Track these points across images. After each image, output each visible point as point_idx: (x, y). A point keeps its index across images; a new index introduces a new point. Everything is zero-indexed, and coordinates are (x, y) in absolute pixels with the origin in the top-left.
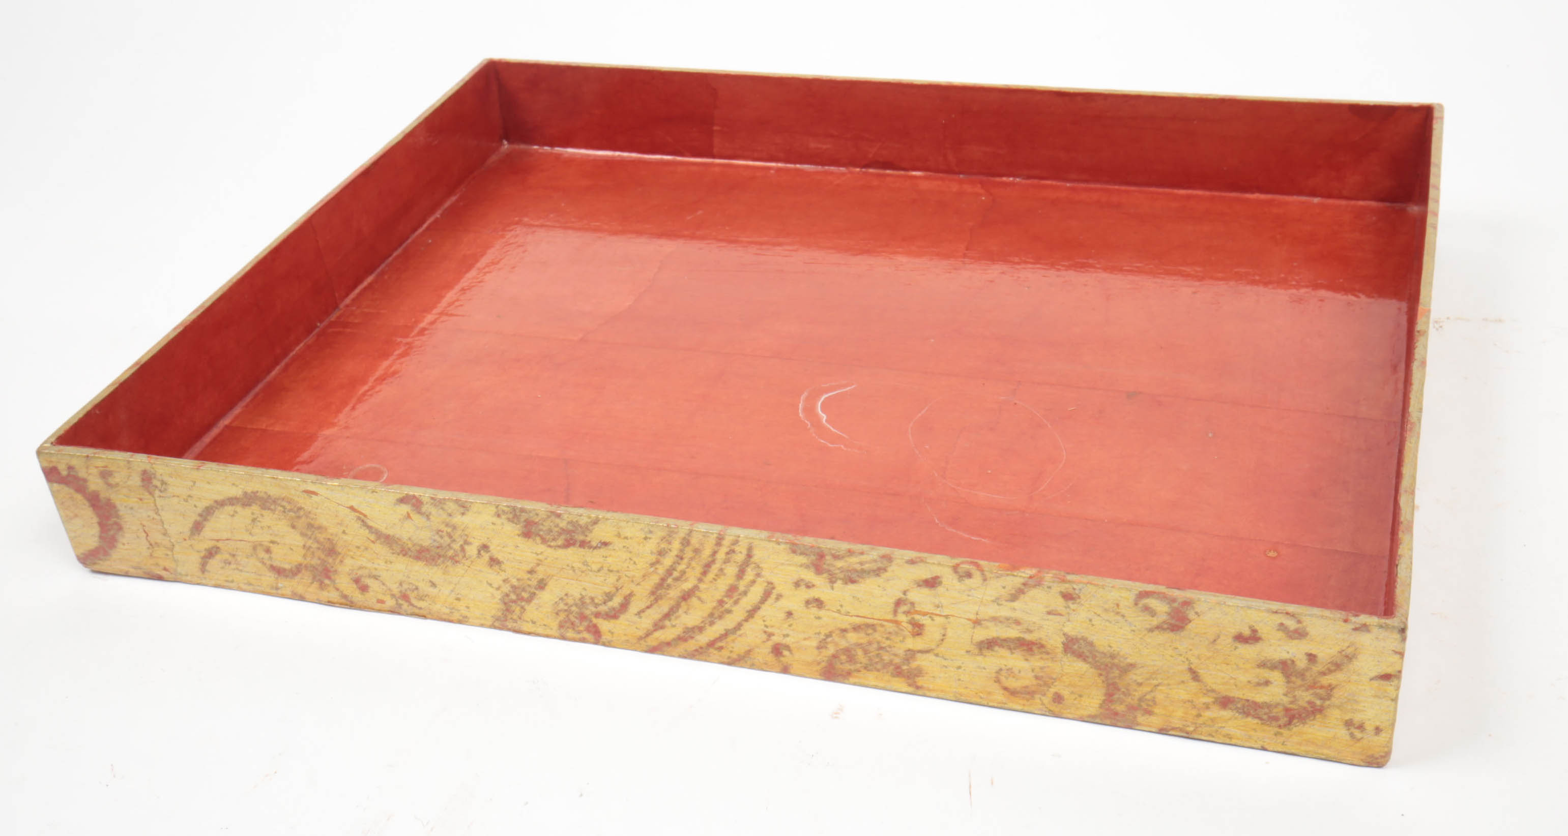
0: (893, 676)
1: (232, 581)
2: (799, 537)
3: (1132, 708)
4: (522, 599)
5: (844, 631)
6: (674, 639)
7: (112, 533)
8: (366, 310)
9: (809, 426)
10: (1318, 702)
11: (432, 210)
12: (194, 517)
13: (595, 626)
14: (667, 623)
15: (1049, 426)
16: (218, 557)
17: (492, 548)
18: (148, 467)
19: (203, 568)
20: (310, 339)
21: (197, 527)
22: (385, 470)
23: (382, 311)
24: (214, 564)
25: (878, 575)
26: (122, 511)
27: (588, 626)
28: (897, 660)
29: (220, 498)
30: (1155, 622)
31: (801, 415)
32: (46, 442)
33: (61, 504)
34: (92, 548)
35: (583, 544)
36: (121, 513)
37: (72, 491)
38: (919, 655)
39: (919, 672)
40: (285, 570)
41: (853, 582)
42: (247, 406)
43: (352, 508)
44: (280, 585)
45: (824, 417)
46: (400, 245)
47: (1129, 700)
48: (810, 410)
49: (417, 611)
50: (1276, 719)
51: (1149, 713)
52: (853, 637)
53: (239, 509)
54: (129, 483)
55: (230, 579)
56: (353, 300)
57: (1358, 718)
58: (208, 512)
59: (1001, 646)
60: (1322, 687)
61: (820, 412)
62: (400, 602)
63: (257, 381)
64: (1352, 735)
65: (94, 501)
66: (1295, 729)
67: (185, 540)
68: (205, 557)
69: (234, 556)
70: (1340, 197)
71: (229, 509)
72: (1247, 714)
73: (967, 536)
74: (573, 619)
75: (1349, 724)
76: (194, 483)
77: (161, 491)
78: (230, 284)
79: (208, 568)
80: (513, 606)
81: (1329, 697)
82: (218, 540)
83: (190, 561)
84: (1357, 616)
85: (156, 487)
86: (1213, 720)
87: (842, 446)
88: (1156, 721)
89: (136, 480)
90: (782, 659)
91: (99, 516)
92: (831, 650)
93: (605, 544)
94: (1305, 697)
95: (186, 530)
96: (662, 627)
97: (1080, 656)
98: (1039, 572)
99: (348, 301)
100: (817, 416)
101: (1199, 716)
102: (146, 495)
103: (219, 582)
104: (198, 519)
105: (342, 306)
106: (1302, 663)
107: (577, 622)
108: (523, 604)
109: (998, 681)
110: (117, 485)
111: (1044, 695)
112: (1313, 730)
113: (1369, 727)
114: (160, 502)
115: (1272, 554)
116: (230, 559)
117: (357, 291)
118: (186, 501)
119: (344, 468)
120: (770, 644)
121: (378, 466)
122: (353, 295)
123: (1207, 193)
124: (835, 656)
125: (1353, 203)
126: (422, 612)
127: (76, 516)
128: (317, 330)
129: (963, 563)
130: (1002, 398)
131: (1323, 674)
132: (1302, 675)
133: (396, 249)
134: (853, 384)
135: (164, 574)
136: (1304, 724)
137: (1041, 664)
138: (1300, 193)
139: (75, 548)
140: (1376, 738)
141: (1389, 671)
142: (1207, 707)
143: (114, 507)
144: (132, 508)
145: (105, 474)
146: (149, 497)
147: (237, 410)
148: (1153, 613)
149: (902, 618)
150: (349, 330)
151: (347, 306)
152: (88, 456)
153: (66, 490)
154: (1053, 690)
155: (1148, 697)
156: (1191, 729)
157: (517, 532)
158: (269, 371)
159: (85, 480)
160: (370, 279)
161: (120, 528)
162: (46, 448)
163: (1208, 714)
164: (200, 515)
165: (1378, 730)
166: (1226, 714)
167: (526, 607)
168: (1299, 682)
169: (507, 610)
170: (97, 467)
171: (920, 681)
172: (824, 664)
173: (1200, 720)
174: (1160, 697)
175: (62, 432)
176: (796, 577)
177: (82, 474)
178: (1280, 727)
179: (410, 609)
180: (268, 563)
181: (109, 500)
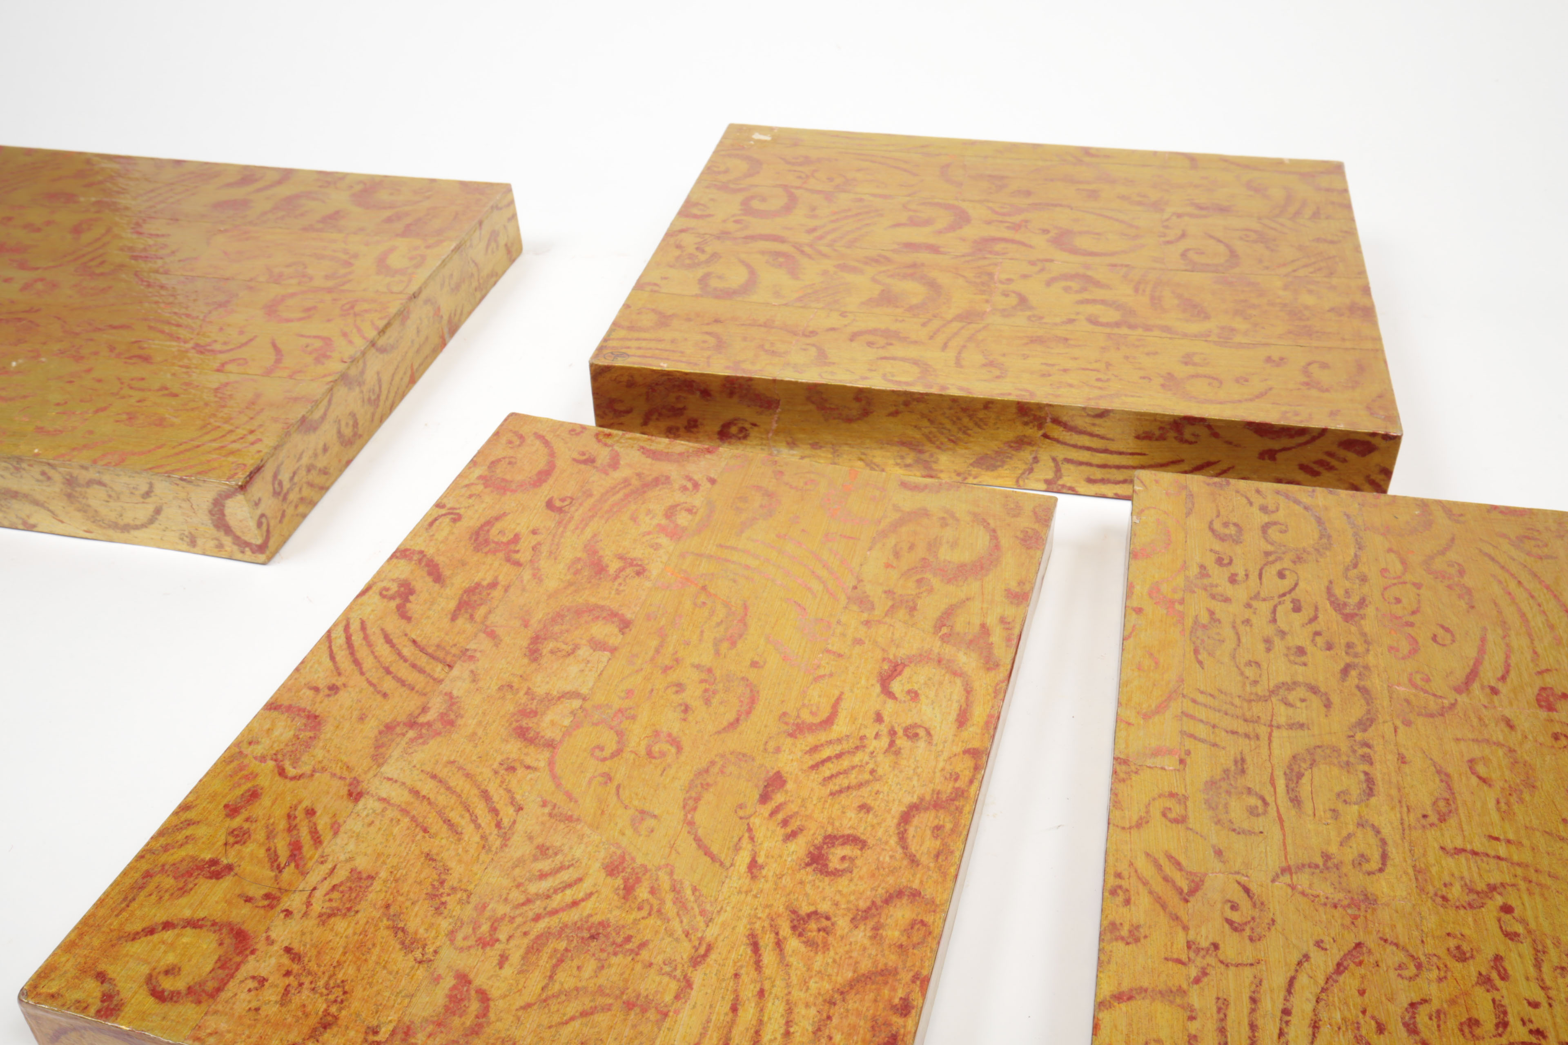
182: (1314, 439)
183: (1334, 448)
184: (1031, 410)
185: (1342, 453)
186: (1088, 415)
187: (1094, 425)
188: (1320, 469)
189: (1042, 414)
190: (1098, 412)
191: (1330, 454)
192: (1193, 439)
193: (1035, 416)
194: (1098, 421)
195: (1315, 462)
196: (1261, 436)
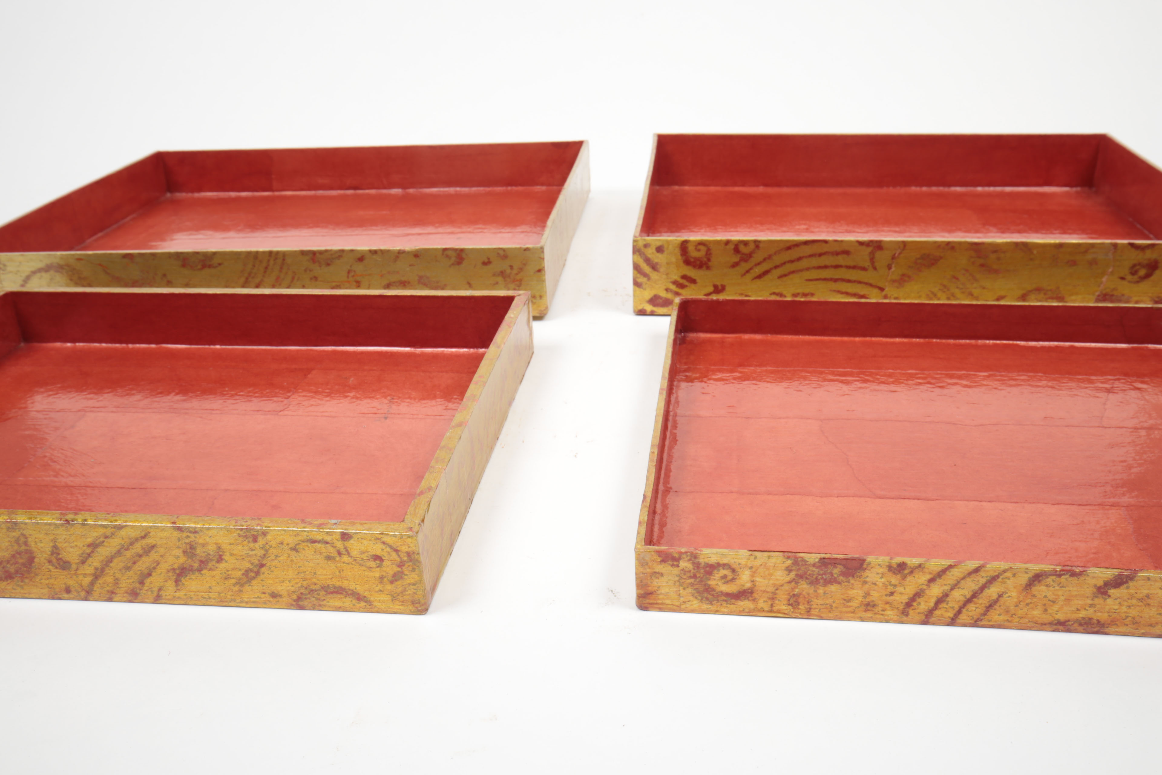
29: (33, 269)
35: (210, 266)
53: (43, 274)
71: (38, 275)
93: (220, 264)
113: (538, 297)
118: (16, 274)
141: (540, 269)
165: (541, 299)
168: (509, 278)
183: (675, 299)
185: (669, 296)
191: (678, 294)
195: (686, 286)
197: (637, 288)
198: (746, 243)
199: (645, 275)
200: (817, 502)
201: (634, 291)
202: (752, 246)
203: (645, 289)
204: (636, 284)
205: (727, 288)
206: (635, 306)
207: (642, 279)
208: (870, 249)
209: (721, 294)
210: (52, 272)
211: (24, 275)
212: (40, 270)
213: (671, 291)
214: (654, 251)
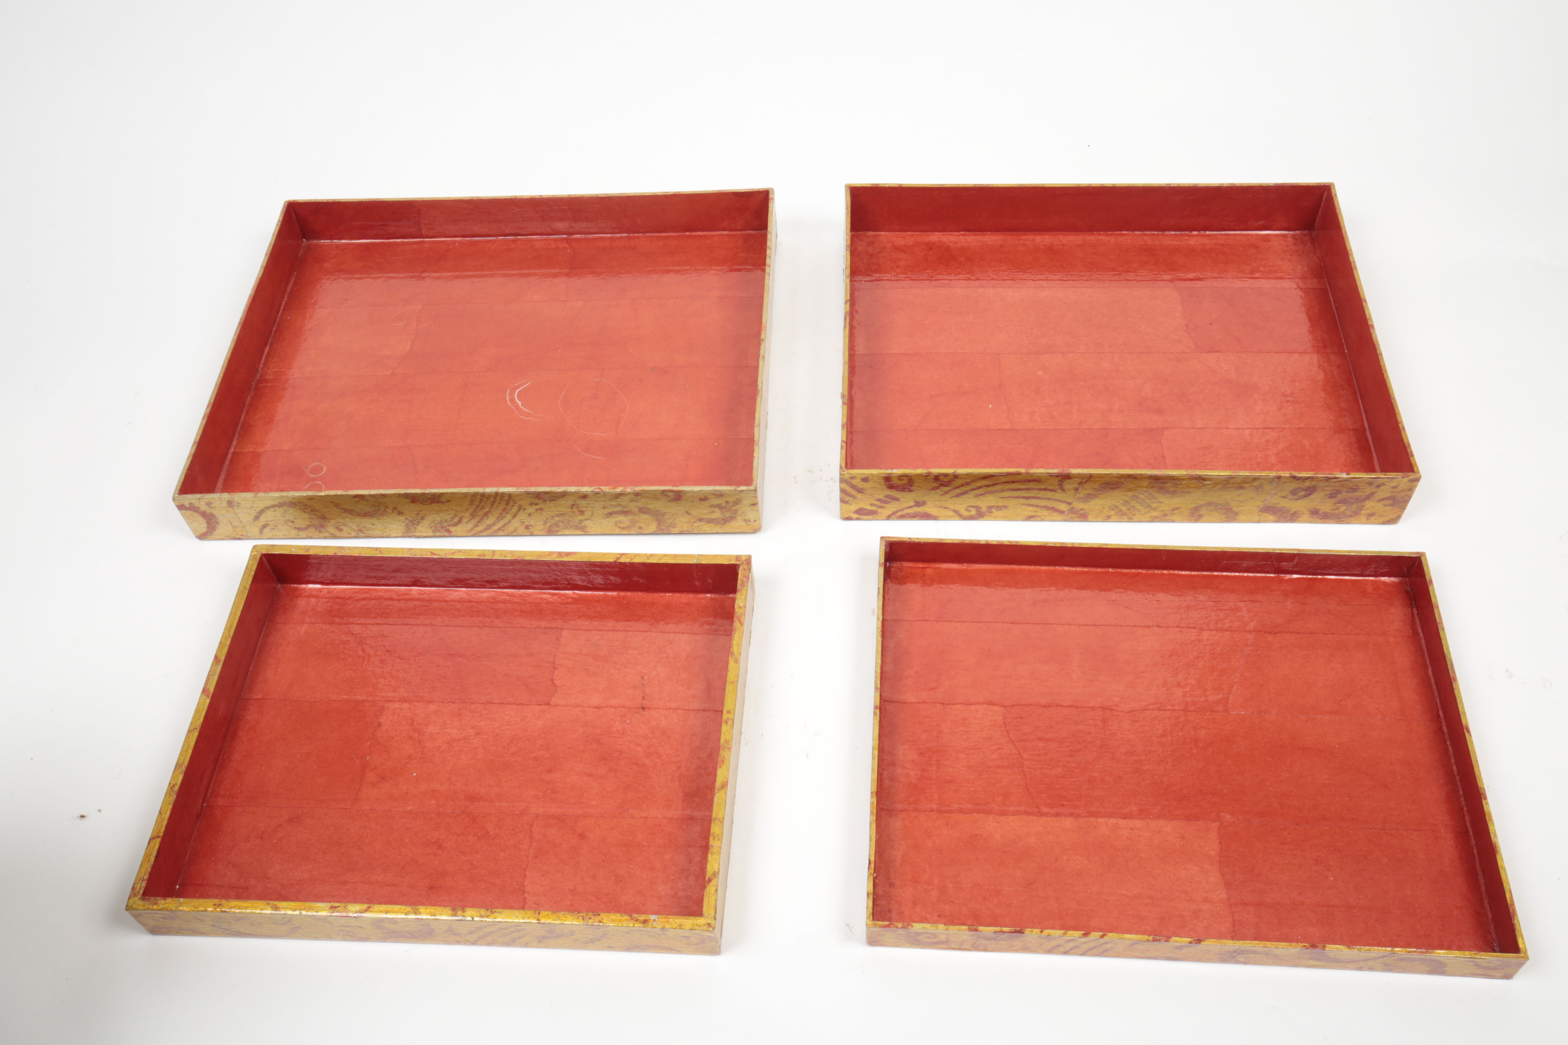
0: (575, 529)
1: (276, 536)
2: (529, 488)
3: (668, 527)
4: (415, 524)
5: (553, 517)
6: (483, 530)
7: (213, 525)
8: (273, 370)
9: (514, 409)
10: (733, 515)
11: (283, 298)
12: (255, 514)
13: (448, 530)
14: (479, 524)
15: (620, 393)
16: (268, 528)
17: (398, 508)
18: (230, 499)
19: (261, 532)
20: (252, 393)
21: (257, 518)
22: (323, 465)
23: (283, 370)
24: (266, 530)
25: (563, 497)
26: (218, 516)
27: (446, 530)
28: (576, 524)
29: (266, 506)
30: (670, 499)
31: (509, 404)
32: (174, 494)
33: (186, 518)
34: (203, 532)
36: (217, 517)
37: (192, 512)
38: (584, 521)
39: (585, 527)
40: (301, 528)
41: (554, 500)
42: (237, 439)
43: (332, 502)
44: (300, 534)
45: (520, 403)
46: (274, 324)
47: (666, 524)
48: (512, 400)
49: (367, 535)
50: (720, 522)
51: (674, 527)
52: (557, 519)
53: (277, 509)
54: (221, 505)
55: (275, 535)
56: (264, 364)
57: (747, 518)
58: (262, 512)
59: (615, 514)
60: (733, 511)
61: (517, 401)
62: (359, 533)
63: (237, 424)
64: (747, 524)
65: (204, 514)
66: (727, 525)
67: (251, 523)
68: (262, 528)
69: (276, 526)
70: (736, 230)
71: (273, 509)
72: (710, 523)
73: (593, 457)
74: (438, 528)
75: (745, 520)
76: (254, 502)
77: (237, 506)
78: (218, 386)
79: (263, 532)
80: (411, 527)
81: (736, 513)
82: (267, 521)
83: (256, 530)
84: (739, 487)
85: (235, 505)
86: (698, 526)
87: (531, 418)
88: (677, 530)
89: (225, 504)
90: (530, 530)
91: (207, 520)
92: (549, 524)
94: (728, 514)
95: (251, 518)
96: (478, 526)
97: (645, 513)
98: (624, 488)
99: (261, 366)
100: (516, 402)
101: (692, 526)
102: (231, 509)
103: (270, 537)
104: (257, 515)
105: (260, 370)
106: (724, 505)
107: (440, 529)
108: (415, 526)
109: (616, 525)
110: (215, 507)
111: (635, 527)
112: (733, 524)
113: (752, 520)
114: (237, 511)
115: (716, 444)
116: (274, 527)
117: (264, 358)
118: (251, 507)
119: (303, 467)
120: (524, 526)
121: (319, 464)
122: (263, 361)
123: (675, 234)
124: (551, 526)
125: (743, 232)
126: (369, 535)
127: (195, 521)
128: (253, 387)
129: (595, 489)
130: (597, 379)
131: (732, 506)
132: (725, 508)
133: (273, 327)
134: (529, 382)
135: (241, 537)
136: (730, 523)
137: (631, 517)
138: (718, 230)
139: (194, 533)
140: (755, 523)
141: (754, 503)
142: (695, 522)
143: (214, 515)
144: (223, 515)
145: (209, 504)
146: (232, 509)
147: (234, 443)
148: (669, 496)
149: (575, 510)
150: (269, 384)
151: (262, 368)
152: (199, 498)
153: (188, 512)
154: (638, 525)
155: (673, 522)
156: (691, 530)
157: (409, 501)
158: (240, 418)
159: (198, 507)
160: (267, 349)
161: (218, 523)
162: (177, 497)
163: (696, 524)
164: (258, 513)
165: (755, 521)
166: (702, 523)
167: (417, 527)
168: (725, 510)
169: (409, 529)
170: (204, 502)
171: (586, 530)
172: (547, 529)
173: (693, 527)
174: (677, 522)
175: (179, 487)
176: (530, 502)
177: (197, 505)
178: (722, 525)
179: (364, 535)
180: (293, 526)
181: (211, 513)
182: (894, 514)
183: (880, 510)
184: (1078, 517)
185: (873, 508)
186: (1039, 517)
187: (1036, 512)
188: (885, 499)
189: (1070, 515)
190: (1034, 519)
191: (882, 507)
192: (970, 509)
193: (1076, 514)
194: (1033, 514)
195: (890, 502)
196: (926, 513)
197: (843, 504)
198: (946, 475)
199: (851, 496)
200: (997, 823)
201: (841, 507)
202: (951, 477)
203: (851, 505)
204: (842, 501)
205: (928, 503)
206: (841, 515)
207: (847, 498)
208: (1059, 478)
209: (922, 507)
210: (285, 508)
211: (258, 510)
212: (273, 506)
213: (875, 505)
214: (860, 480)
